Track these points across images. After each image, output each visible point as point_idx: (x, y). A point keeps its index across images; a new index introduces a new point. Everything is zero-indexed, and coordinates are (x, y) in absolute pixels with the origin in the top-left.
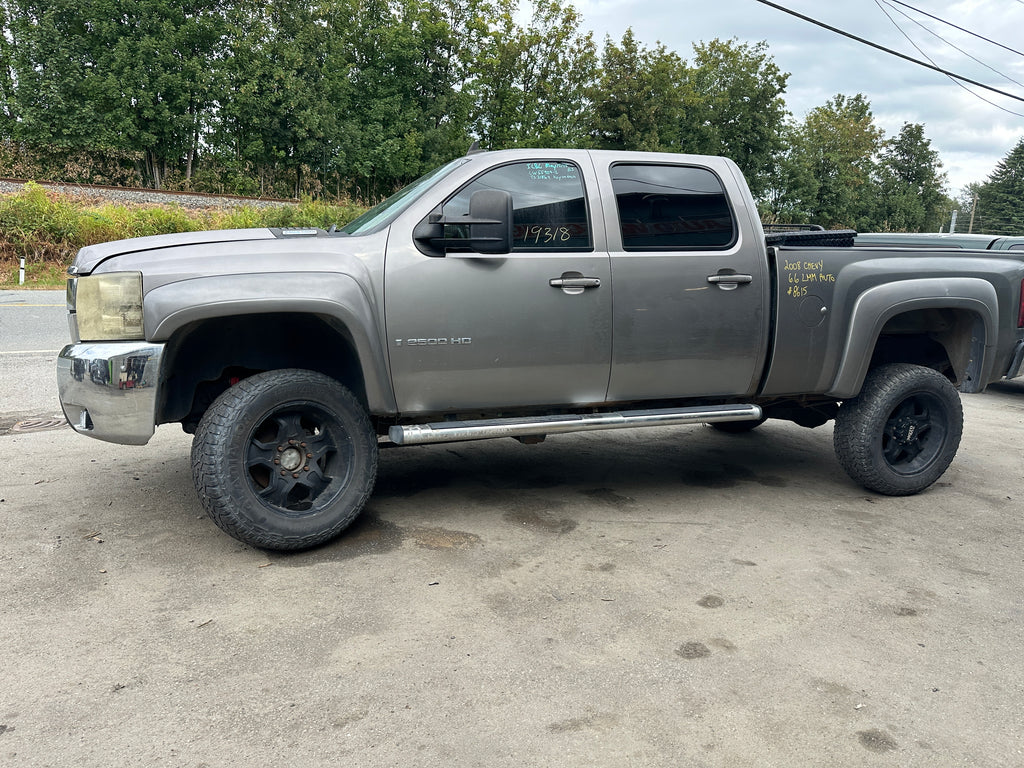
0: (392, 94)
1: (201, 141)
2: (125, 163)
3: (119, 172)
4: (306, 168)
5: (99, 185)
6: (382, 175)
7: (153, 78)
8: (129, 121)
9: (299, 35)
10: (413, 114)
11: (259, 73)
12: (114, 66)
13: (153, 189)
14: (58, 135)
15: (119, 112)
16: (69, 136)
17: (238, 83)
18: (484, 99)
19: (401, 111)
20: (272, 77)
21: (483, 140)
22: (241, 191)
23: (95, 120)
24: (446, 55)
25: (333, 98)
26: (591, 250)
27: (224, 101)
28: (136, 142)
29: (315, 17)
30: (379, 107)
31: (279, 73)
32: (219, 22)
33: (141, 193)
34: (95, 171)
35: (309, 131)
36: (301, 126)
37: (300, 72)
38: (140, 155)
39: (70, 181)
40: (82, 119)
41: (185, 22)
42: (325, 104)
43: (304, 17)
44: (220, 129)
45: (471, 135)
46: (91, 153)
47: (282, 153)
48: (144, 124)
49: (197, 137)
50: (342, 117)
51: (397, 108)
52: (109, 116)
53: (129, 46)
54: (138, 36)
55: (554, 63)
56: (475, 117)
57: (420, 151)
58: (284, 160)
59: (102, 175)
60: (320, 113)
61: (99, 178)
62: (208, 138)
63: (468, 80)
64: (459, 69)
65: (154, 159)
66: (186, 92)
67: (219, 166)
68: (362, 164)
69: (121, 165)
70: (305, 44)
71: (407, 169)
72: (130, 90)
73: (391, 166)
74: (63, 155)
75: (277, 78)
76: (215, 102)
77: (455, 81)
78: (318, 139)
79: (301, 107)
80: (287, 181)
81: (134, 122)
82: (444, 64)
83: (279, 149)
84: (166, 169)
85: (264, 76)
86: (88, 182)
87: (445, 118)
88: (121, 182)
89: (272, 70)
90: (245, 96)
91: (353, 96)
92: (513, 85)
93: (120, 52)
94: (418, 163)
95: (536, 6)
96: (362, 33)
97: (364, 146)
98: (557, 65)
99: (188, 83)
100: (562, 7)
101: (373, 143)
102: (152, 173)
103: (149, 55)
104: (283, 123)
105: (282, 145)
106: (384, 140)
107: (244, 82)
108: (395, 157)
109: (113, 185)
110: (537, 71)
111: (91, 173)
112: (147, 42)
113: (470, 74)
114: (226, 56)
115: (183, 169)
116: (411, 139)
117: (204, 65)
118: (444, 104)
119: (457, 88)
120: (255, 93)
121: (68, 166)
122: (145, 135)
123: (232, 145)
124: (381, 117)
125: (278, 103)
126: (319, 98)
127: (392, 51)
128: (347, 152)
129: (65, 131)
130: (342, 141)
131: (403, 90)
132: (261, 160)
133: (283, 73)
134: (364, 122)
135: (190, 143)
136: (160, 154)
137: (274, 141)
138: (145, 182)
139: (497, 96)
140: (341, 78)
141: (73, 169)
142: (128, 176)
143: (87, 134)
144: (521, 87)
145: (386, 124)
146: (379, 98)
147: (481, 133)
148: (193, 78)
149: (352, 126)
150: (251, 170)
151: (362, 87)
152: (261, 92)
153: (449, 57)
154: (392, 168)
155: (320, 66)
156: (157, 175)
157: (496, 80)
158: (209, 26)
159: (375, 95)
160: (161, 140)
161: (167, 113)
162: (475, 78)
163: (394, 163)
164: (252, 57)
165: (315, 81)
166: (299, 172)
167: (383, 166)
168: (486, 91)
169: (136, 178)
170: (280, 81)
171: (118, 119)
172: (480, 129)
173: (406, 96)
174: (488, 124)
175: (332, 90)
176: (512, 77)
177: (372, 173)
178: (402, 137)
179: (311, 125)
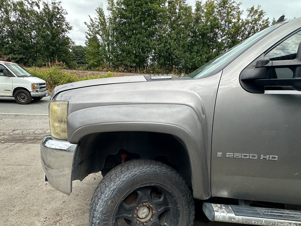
0: (200, 44)
1: (149, 60)
2: (131, 67)
3: (130, 69)
4: (174, 66)
5: (126, 72)
7: (139, 45)
8: (133, 56)
9: (176, 30)
10: (205, 49)
11: (164, 41)
12: (131, 43)
13: (137, 73)
14: (118, 60)
15: (131, 54)
16: (120, 61)
17: (159, 45)
18: (228, 43)
19: (202, 49)
20: (167, 42)
22: (157, 73)
23: (126, 57)
24: (217, 31)
25: (183, 47)
27: (155, 50)
28: (134, 62)
29: (180, 24)
30: (196, 48)
32: (156, 29)
34: (125, 69)
35: (176, 56)
36: (174, 55)
37: (175, 40)
38: (134, 65)
39: (120, 72)
40: (123, 57)
41: (148, 30)
42: (181, 48)
43: (177, 25)
44: (154, 57)
46: (124, 65)
47: (168, 63)
48: (136, 57)
50: (185, 52)
51: (201, 48)
52: (129, 55)
53: (134, 37)
54: (137, 35)
55: (253, 30)
56: (224, 49)
57: (206, 60)
58: (168, 64)
59: (126, 70)
60: (179, 51)
61: (126, 71)
62: (151, 59)
63: (223, 38)
64: (221, 35)
65: (138, 66)
66: (146, 48)
67: (152, 66)
68: (189, 64)
69: (130, 67)
70: (177, 32)
74: (119, 65)
75: (169, 42)
76: (153, 50)
77: (219, 38)
78: (178, 58)
79: (174, 50)
80: (169, 70)
81: (134, 56)
82: (216, 34)
83: (167, 62)
84: (140, 68)
85: (165, 42)
86: (124, 72)
87: (214, 50)
88: (130, 72)
89: (168, 40)
90: (160, 48)
91: (189, 46)
92: (238, 38)
93: (132, 39)
95: (249, 12)
96: (193, 28)
97: (190, 59)
98: (254, 30)
99: (147, 46)
100: (259, 11)
101: (193, 58)
102: (137, 69)
103: (139, 39)
104: (170, 55)
105: (168, 60)
106: (196, 57)
108: (198, 62)
109: (128, 72)
110: (247, 33)
112: (139, 35)
113: (224, 35)
114: (156, 38)
115: (144, 68)
116: (204, 57)
117: (151, 41)
118: (215, 45)
122: (136, 60)
123: (156, 61)
124: (196, 51)
125: (169, 49)
126: (179, 47)
127: (201, 31)
128: (185, 61)
129: (119, 60)
130: (184, 58)
131: (204, 43)
132: (163, 65)
133: (170, 41)
134: (191, 53)
135: (146, 61)
136: (139, 64)
137: (166, 60)
138: (135, 71)
139: (232, 42)
140: (186, 41)
141: (120, 68)
142: (132, 70)
143: (124, 60)
145: (197, 53)
146: (196, 46)
148: (148, 44)
149: (187, 54)
150: (160, 67)
151: (191, 43)
152: (164, 47)
153: (218, 31)
155: (181, 38)
157: (232, 37)
158: (154, 30)
159: (195, 45)
160: (140, 61)
161: (142, 54)
162: (226, 37)
163: (198, 64)
164: (163, 37)
165: (179, 42)
166: (172, 67)
167: (195, 65)
168: (228, 41)
169: (134, 70)
171: (131, 56)
173: (204, 44)
175: (183, 44)
176: (238, 36)
177: (192, 66)
178: (201, 56)
179: (176, 54)
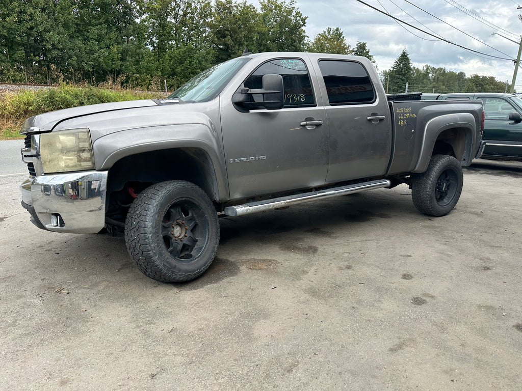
0: (101, 24)
4: (53, 66)
10: (113, 35)
11: (17, 10)
18: (153, 27)
19: (107, 33)
20: (25, 13)
21: (154, 49)
22: (14, 81)
25: (66, 26)
26: (316, 106)
30: (94, 31)
31: (30, 10)
35: (53, 45)
36: (47, 42)
37: (43, 10)
42: (61, 29)
45: (148, 46)
47: (37, 58)
50: (72, 37)
51: (104, 31)
56: (149, 37)
57: (120, 55)
60: (58, 34)
63: (144, 17)
64: (138, 10)
68: (86, 64)
71: (113, 66)
73: (104, 64)
75: (29, 13)
77: (136, 17)
78: (59, 49)
79: (46, 30)
80: (41, 74)
82: (128, 7)
85: (21, 12)
87: (132, 37)
89: (26, 9)
90: (10, 23)
91: (77, 24)
92: (168, 19)
94: (119, 63)
97: (86, 53)
101: (92, 52)
105: (36, 53)
106: (98, 50)
107: (8, 15)
108: (106, 60)
110: (181, 13)
113: (144, 13)
116: (115, 49)
118: (132, 30)
119: (138, 21)
120: (16, 22)
124: (95, 37)
125: (32, 28)
126: (57, 25)
130: (73, 50)
131: (107, 22)
132: (24, 62)
133: (32, 10)
134: (86, 40)
137: (31, 51)
139: (160, 26)
140: (69, 14)
144: (173, 21)
145: (98, 41)
146: (93, 26)
147: (153, 46)
149: (78, 42)
150: (18, 68)
152: (20, 22)
154: (105, 66)
155: (55, 7)
157: (159, 17)
159: (90, 24)
162: (147, 15)
163: (106, 63)
165: (53, 15)
166: (49, 68)
167: (99, 64)
168: (153, 23)
170: (31, 15)
172: (152, 43)
173: (109, 25)
174: (157, 41)
175: (64, 21)
176: (167, 16)
177: (93, 68)
178: (109, 48)
179: (53, 41)
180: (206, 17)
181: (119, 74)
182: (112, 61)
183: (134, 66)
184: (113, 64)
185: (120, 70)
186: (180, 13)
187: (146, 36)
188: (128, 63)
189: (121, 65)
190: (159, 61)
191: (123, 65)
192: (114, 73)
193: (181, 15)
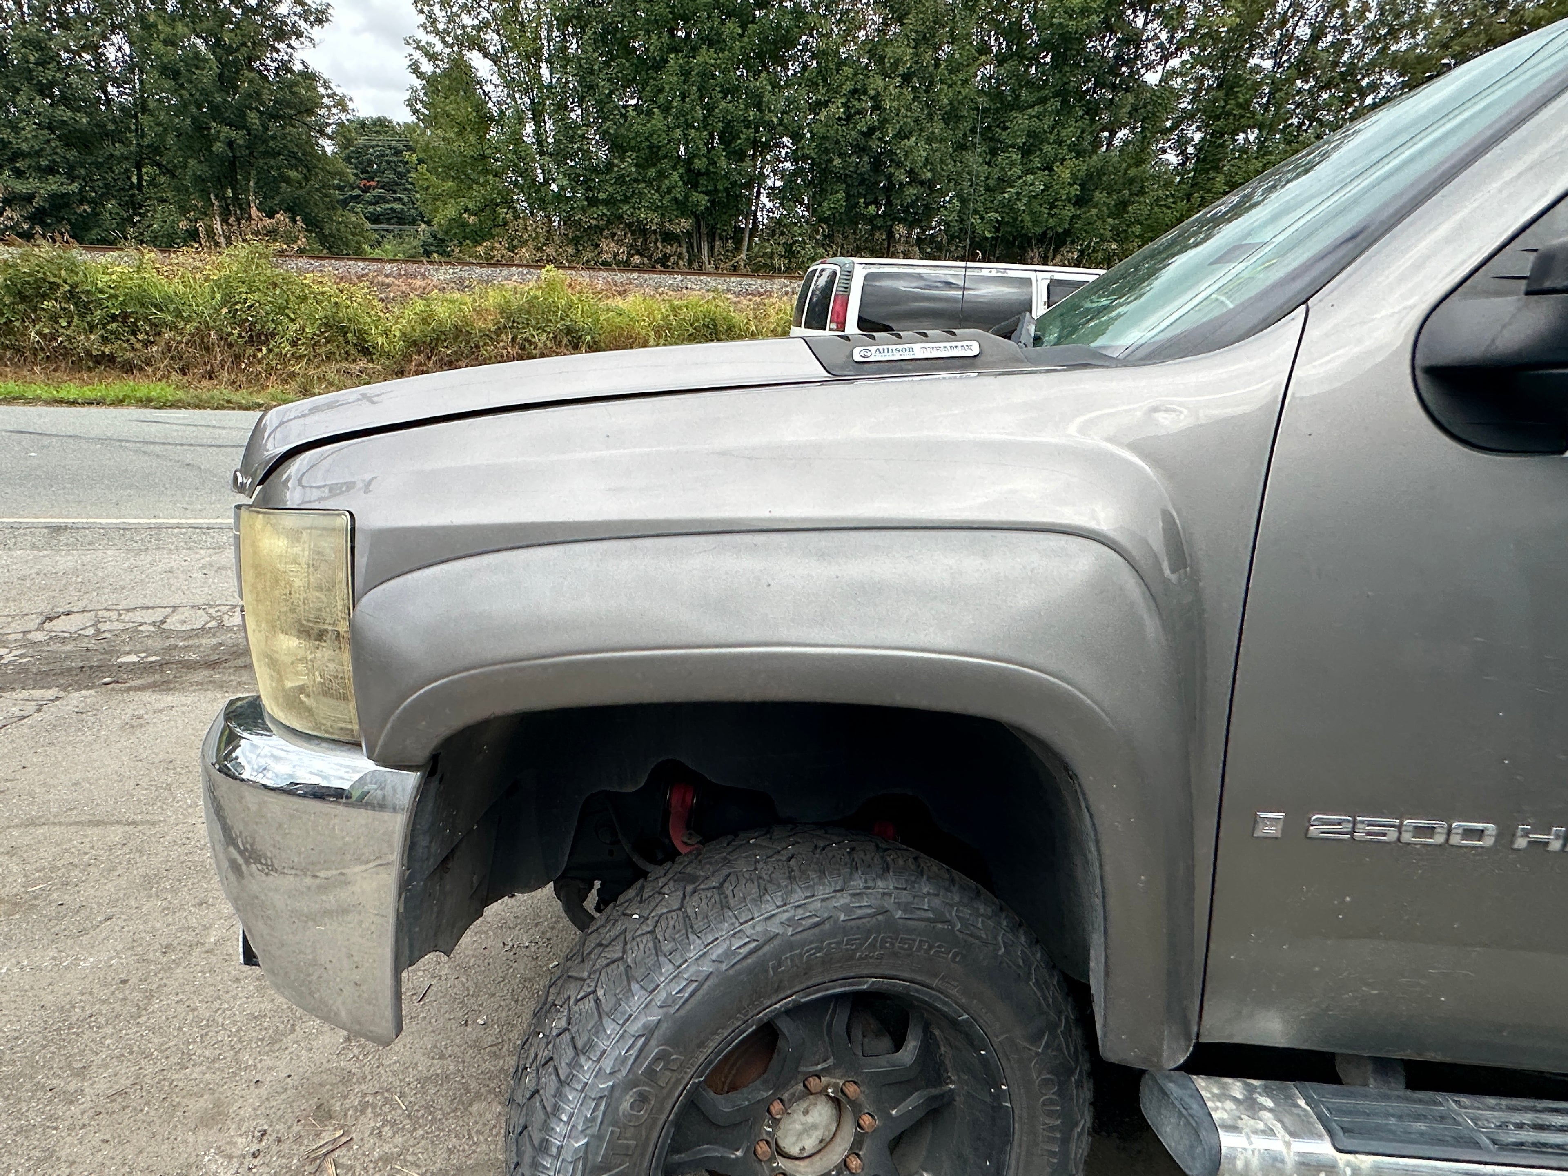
0: (1043, 100)
1: (764, 199)
2: (668, 237)
3: (660, 249)
4: (900, 230)
5: (637, 268)
6: (1010, 233)
7: (710, 109)
8: (676, 176)
9: (909, 20)
10: (1070, 132)
11: (848, 86)
12: (661, 99)
13: (700, 272)
14: (593, 202)
15: (665, 164)
16: (606, 202)
17: (816, 107)
18: (1196, 93)
19: (1054, 127)
20: (865, 93)
21: (1183, 164)
23: (636, 181)
24: (1140, 22)
25: (952, 117)
27: (796, 137)
28: (682, 207)
30: (1020, 121)
31: (877, 83)
33: (680, 277)
34: (633, 250)
35: (911, 173)
36: (899, 165)
37: (907, 78)
38: (686, 224)
39: (606, 265)
40: (620, 180)
41: (754, 20)
42: (938, 127)
44: (789, 179)
45: (1165, 157)
46: (629, 225)
47: (870, 210)
48: (693, 178)
49: (759, 192)
50: (961, 147)
51: (1047, 123)
52: (652, 172)
53: (681, 66)
54: (694, 51)
55: (1337, 12)
56: (1175, 126)
57: (1076, 190)
58: (871, 220)
59: (642, 255)
60: (929, 141)
61: (637, 259)
62: (773, 193)
63: (1174, 63)
64: (1161, 46)
65: (704, 230)
66: (748, 127)
67: (783, 234)
68: (982, 218)
69: (663, 242)
70: (917, 31)
71: (1052, 222)
72: (678, 133)
73: (1027, 218)
74: (598, 230)
75: (872, 93)
76: (785, 139)
77: (1149, 67)
78: (922, 183)
79: (902, 135)
81: (681, 177)
82: (1134, 39)
83: (867, 205)
84: (717, 243)
85: (855, 91)
86: (626, 266)
87: (1122, 133)
88: (664, 265)
89: (867, 81)
90: (826, 125)
91: (981, 110)
92: (1253, 62)
93: (669, 77)
94: (1069, 211)
97: (988, 189)
98: (1344, 14)
99: (752, 113)
101: (1004, 182)
102: (700, 251)
103: (706, 75)
104: (877, 165)
105: (870, 198)
106: (1020, 177)
107: (826, 104)
108: (1035, 203)
109: (653, 269)
110: (1303, 31)
111: (629, 253)
112: (705, 56)
113: (1180, 48)
114: (804, 67)
115: (738, 243)
116: (1064, 173)
117: (775, 85)
118: (1128, 108)
119: (1152, 78)
120: (839, 119)
121: (603, 245)
122: (695, 197)
123: (802, 204)
124: (1020, 141)
125: (872, 130)
126: (930, 117)
127: (1052, 25)
128: (963, 201)
129: (602, 196)
130: (957, 184)
131: (1062, 93)
132: (840, 223)
133: (881, 84)
134: (994, 152)
135: (749, 202)
136: (711, 222)
137: (859, 193)
138: (690, 263)
139: (1220, 86)
140: (965, 82)
141: (609, 248)
142: (670, 256)
143: (626, 200)
144: (1268, 64)
145: (1026, 152)
146: (1022, 109)
147: (1183, 152)
148: (759, 106)
149: (974, 159)
150: (825, 237)
151: (996, 95)
152: (849, 118)
153: (1146, 23)
154: (1028, 223)
155: (937, 66)
156: (705, 252)
157: (1224, 56)
158: (787, 21)
159: (1017, 105)
160: (713, 202)
161: (723, 162)
162: (1186, 56)
163: (1032, 213)
164: (841, 63)
165: (927, 91)
166: (891, 235)
167: (1016, 219)
168: (1200, 80)
169: (680, 257)
170: (875, 97)
171: (661, 175)
172: (1182, 143)
173: (1065, 102)
174: (1198, 136)
175: (951, 104)
176: (1252, 48)
177: (997, 230)
178: (1051, 169)
179: (913, 162)
180: (1394, 34)
181: (1064, 243)
182: (1052, 206)
183: (1110, 220)
184: (1053, 216)
185: (1067, 232)
186: (1298, 32)
187: (1169, 124)
188: (1094, 211)
189: (1073, 217)
190: (1189, 200)
191: (1078, 217)
192: (1050, 244)
193: (1299, 41)
